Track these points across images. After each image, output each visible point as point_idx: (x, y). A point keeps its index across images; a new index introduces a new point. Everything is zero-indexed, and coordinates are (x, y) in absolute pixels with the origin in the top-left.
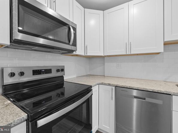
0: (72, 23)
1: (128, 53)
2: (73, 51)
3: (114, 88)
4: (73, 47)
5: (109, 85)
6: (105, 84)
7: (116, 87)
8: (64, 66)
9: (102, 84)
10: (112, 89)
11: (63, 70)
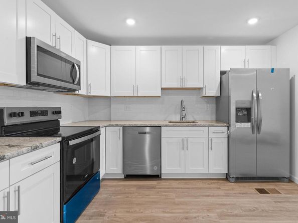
0: (76, 60)
1: (135, 95)
2: (75, 90)
3: (121, 128)
4: (77, 86)
5: (117, 125)
6: (113, 126)
7: (124, 127)
8: (60, 108)
9: (110, 126)
10: (120, 129)
11: (60, 112)
